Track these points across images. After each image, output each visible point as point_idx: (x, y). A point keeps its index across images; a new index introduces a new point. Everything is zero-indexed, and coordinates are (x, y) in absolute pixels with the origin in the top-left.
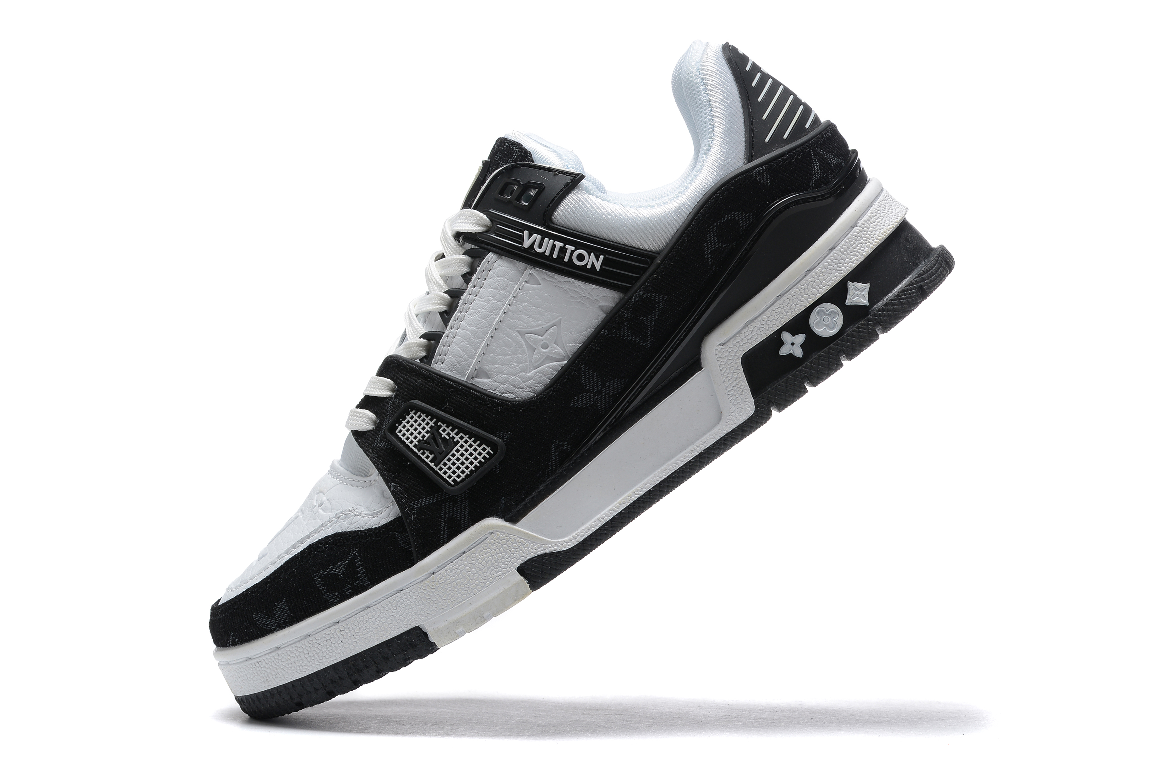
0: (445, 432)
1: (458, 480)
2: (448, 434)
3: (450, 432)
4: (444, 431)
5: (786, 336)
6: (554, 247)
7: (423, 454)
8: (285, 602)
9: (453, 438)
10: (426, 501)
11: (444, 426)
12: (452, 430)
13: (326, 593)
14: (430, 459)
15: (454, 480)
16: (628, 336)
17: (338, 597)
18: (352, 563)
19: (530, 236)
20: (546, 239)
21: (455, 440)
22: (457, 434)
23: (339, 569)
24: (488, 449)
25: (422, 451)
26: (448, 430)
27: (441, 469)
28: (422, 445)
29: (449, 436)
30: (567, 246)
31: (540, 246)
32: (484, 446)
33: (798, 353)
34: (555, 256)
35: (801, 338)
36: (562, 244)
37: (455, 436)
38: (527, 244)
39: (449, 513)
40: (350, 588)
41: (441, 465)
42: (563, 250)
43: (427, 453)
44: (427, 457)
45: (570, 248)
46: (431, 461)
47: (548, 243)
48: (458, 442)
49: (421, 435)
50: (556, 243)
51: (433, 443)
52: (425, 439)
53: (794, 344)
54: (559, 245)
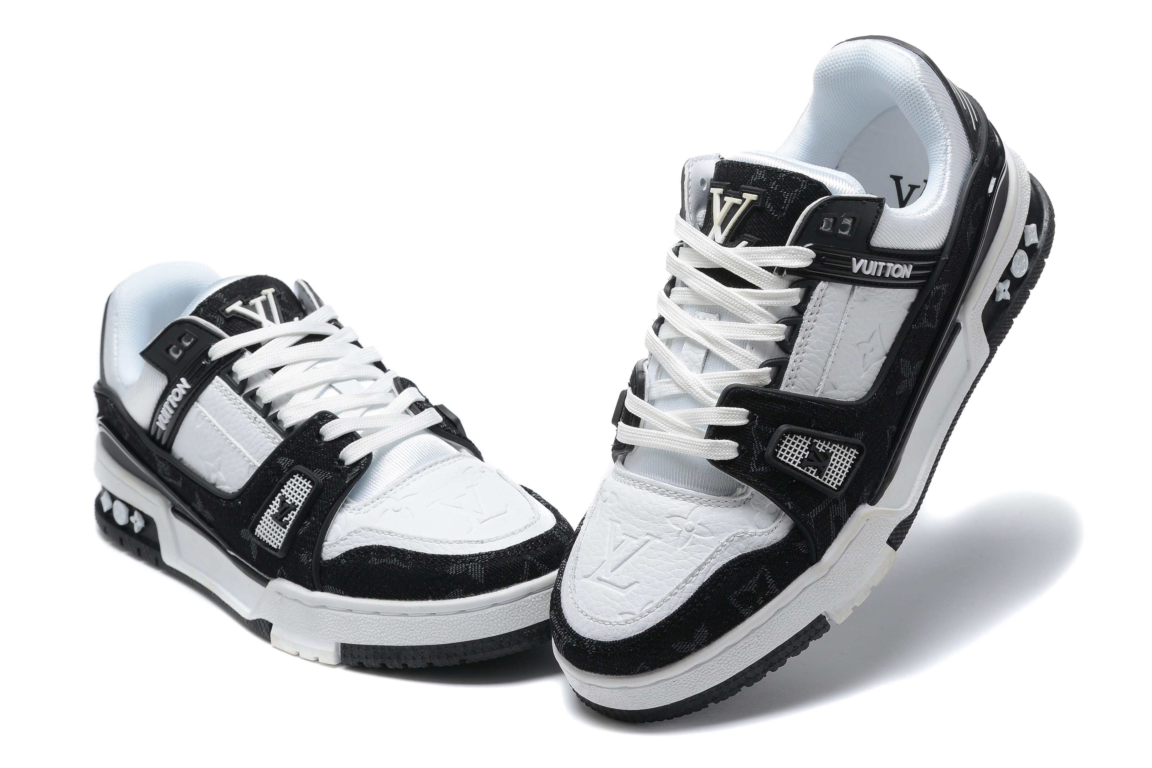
0: (821, 447)
1: (840, 484)
2: (824, 448)
3: (825, 446)
4: (820, 446)
5: (1001, 287)
6: (878, 267)
7: (808, 470)
8: (704, 626)
9: (829, 450)
10: (818, 510)
11: (819, 442)
12: (826, 444)
13: (742, 609)
14: (814, 473)
15: (837, 486)
16: (926, 324)
17: (753, 610)
18: (763, 578)
19: (858, 261)
20: (872, 262)
21: (830, 451)
22: (830, 446)
23: (752, 586)
24: (855, 451)
25: (806, 468)
26: (823, 445)
27: (825, 479)
28: (805, 463)
29: (824, 450)
30: (889, 264)
31: (867, 269)
32: (852, 450)
33: (1008, 296)
34: (879, 275)
35: (1007, 284)
36: (884, 264)
37: (829, 448)
38: (856, 269)
39: (835, 514)
40: (762, 599)
41: (825, 476)
42: (885, 268)
43: (811, 469)
44: (812, 473)
45: (890, 265)
46: (816, 475)
47: (874, 264)
48: (833, 452)
49: (802, 454)
50: (880, 263)
51: (815, 459)
52: (806, 457)
53: (1004, 291)
54: (882, 264)
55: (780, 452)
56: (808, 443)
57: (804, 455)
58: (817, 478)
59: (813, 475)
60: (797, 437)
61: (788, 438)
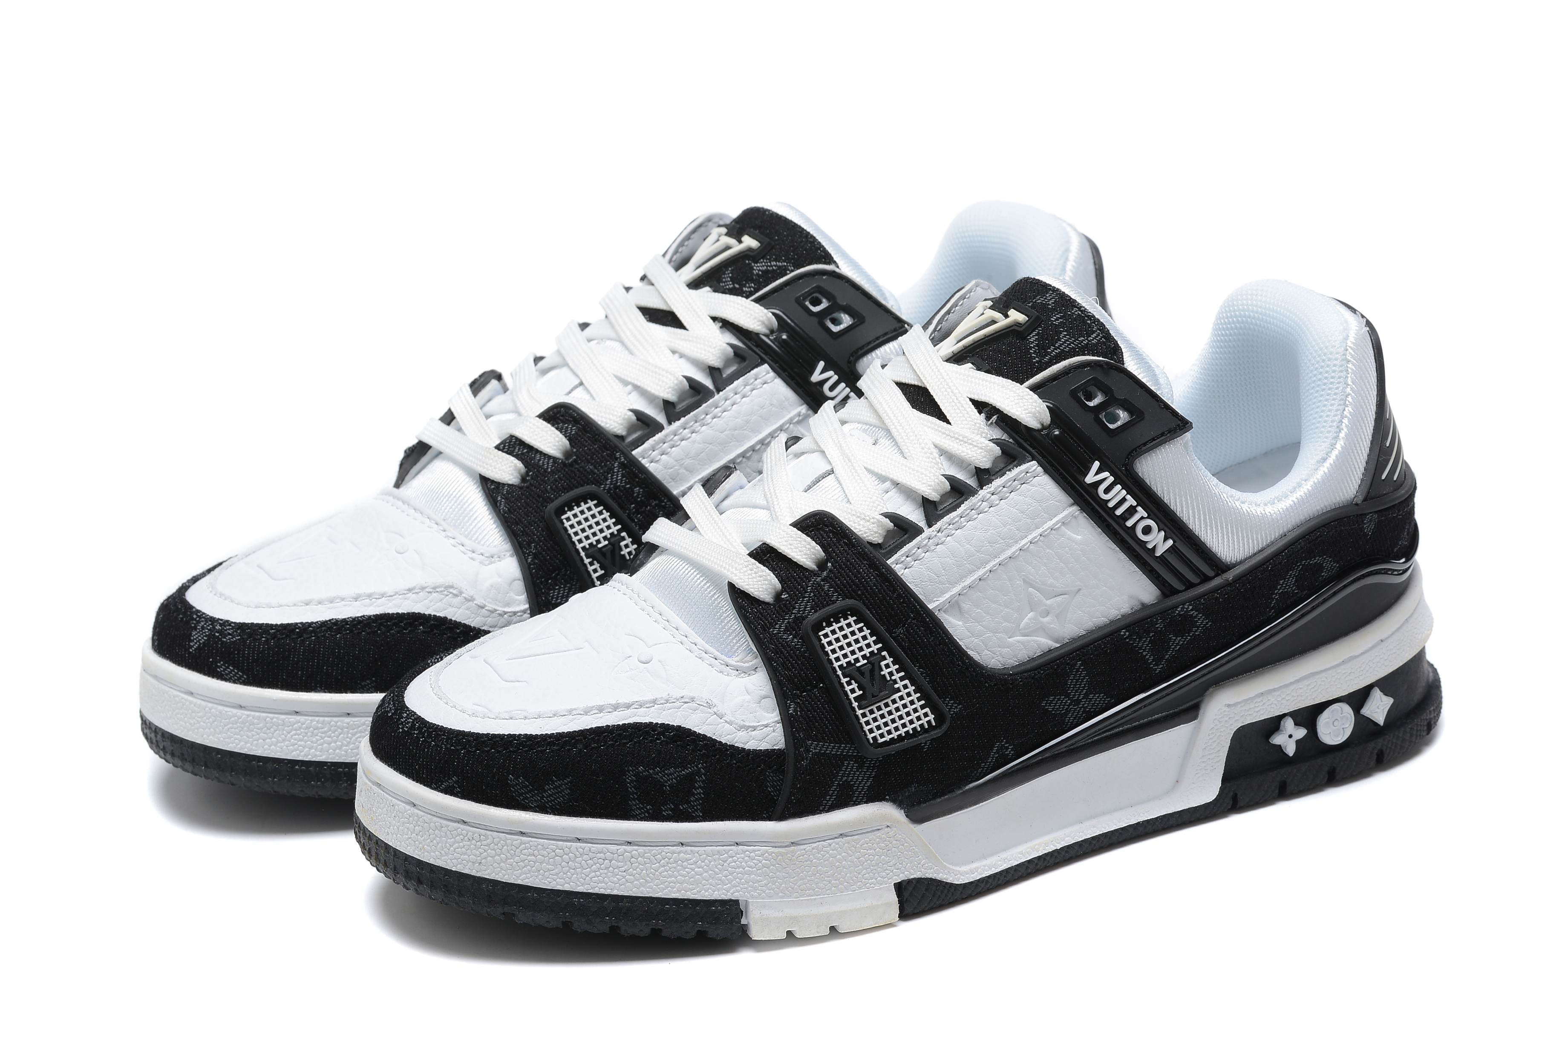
0: (889, 668)
1: (881, 740)
2: (891, 674)
3: (895, 672)
4: (887, 666)
5: (1289, 724)
6: (1124, 500)
7: (849, 683)
8: (569, 782)
9: (895, 682)
10: (830, 748)
11: (889, 660)
12: (898, 671)
13: (634, 799)
14: (855, 695)
15: (875, 738)
16: (1144, 650)
17: (649, 813)
18: (691, 778)
19: (1100, 469)
20: (1119, 487)
21: (896, 686)
22: (902, 679)
23: (669, 777)
24: (931, 717)
25: (848, 679)
26: (893, 668)
27: (864, 715)
28: (850, 670)
29: (890, 677)
30: (1139, 509)
31: (1107, 491)
32: (927, 710)
33: (1291, 750)
34: (1119, 512)
35: (1301, 733)
36: (1135, 504)
37: (898, 680)
38: (1090, 478)
39: (848, 776)
40: (671, 810)
41: (867, 711)
42: (1131, 511)
43: (854, 685)
44: (853, 691)
45: (1141, 512)
46: (856, 699)
47: (1119, 491)
48: (898, 690)
49: (855, 656)
50: (1129, 497)
51: (867, 674)
52: (858, 665)
53: (1290, 736)
54: (1131, 501)
55: (828, 630)
56: (874, 648)
57: (857, 660)
58: (855, 704)
59: (852, 696)
60: (865, 628)
61: (851, 620)
